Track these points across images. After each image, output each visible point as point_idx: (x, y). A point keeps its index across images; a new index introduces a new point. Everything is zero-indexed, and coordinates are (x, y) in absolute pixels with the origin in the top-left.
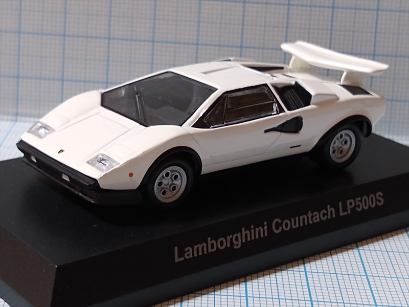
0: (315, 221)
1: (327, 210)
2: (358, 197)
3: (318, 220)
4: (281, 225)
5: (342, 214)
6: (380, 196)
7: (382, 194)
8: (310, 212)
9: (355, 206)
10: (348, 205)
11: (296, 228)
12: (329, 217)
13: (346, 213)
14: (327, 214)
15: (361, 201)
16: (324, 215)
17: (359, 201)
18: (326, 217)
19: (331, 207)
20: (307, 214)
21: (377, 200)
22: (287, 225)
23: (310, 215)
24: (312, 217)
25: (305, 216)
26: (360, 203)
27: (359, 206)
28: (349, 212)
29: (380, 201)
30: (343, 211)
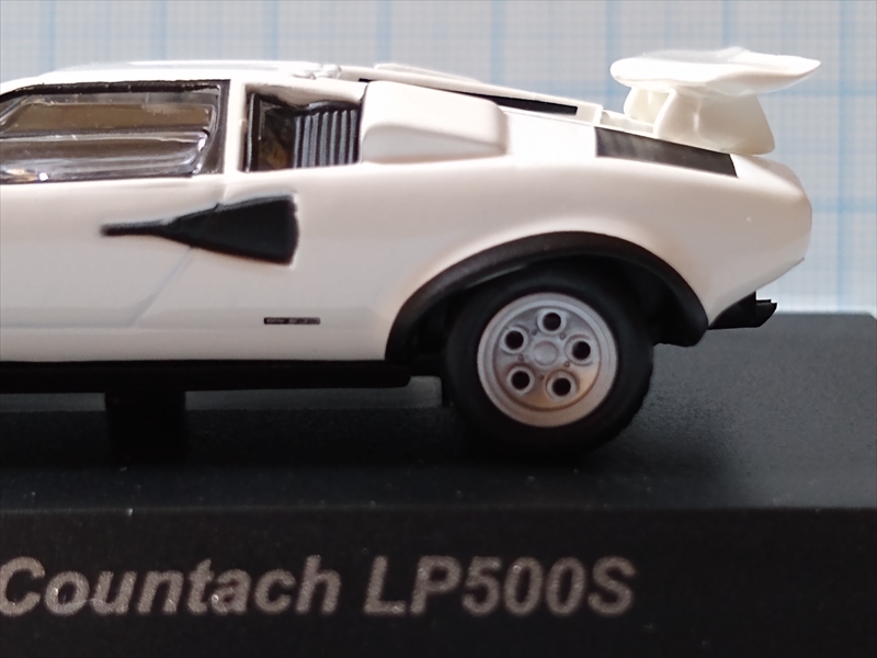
0: (223, 609)
1: (299, 576)
2: (487, 553)
3: (239, 606)
4: (40, 586)
5: (373, 605)
6: (615, 574)
7: (627, 569)
8: (204, 566)
9: (461, 590)
10: (423, 572)
11: (113, 616)
12: (303, 606)
13: (397, 609)
14: (294, 593)
15: (500, 576)
16: (275, 592)
17: (485, 572)
18: (283, 603)
19: (322, 568)
20: (187, 569)
21: (591, 587)
22: (67, 593)
23: (201, 576)
24: (211, 588)
25: (175, 579)
26: (491, 583)
27: (481, 594)
28: (418, 606)
29: (610, 598)
30: (388, 595)
